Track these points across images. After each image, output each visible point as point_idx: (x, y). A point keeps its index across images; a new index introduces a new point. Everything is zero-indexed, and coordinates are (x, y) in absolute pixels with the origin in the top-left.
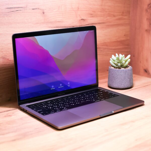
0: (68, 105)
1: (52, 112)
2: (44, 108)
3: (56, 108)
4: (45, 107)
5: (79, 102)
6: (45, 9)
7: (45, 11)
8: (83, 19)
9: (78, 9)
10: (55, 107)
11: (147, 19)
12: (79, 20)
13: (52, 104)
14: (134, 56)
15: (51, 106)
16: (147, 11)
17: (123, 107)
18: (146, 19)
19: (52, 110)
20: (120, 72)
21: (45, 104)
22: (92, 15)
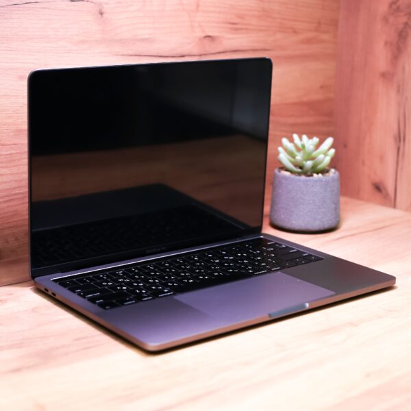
0: (177, 281)
1: (128, 301)
2: (106, 288)
3: (140, 290)
4: (107, 285)
5: (207, 275)
6: (107, 4)
7: (106, 8)
8: (210, 36)
9: (198, 6)
10: (138, 287)
11: (386, 43)
12: (200, 39)
13: (129, 277)
14: (345, 146)
15: (127, 284)
16: (386, 20)
17: (333, 293)
18: (382, 43)
19: (128, 296)
20: (313, 186)
21: (107, 276)
22: (235, 27)
